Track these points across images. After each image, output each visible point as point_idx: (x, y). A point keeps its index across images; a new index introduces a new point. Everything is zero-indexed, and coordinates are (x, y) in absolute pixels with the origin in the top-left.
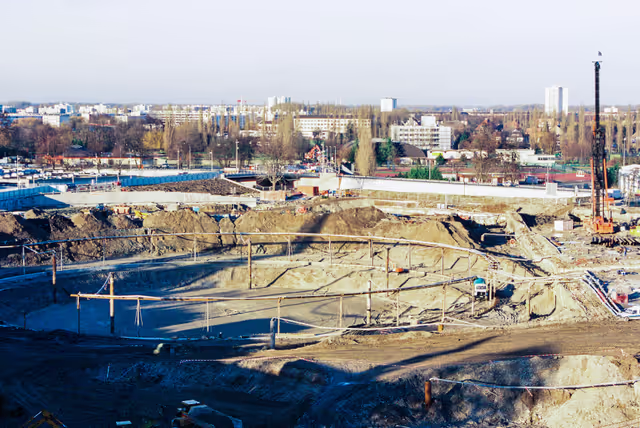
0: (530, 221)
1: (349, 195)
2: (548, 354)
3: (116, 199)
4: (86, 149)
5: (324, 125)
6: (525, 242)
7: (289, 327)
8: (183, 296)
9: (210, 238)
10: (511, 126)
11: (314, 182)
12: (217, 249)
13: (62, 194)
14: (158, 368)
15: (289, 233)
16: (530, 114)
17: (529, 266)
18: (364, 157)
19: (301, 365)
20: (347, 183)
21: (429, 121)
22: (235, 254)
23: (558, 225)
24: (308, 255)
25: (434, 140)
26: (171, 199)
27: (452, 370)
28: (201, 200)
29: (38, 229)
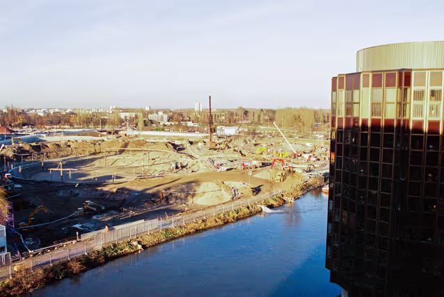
0: (191, 143)
1: (136, 136)
2: (197, 182)
3: (61, 139)
4: (52, 123)
5: (128, 114)
6: (190, 149)
7: (118, 177)
8: (84, 169)
9: (93, 151)
10: (185, 115)
11: (125, 132)
12: (94, 154)
13: (44, 137)
14: (77, 191)
15: (117, 148)
16: (190, 111)
17: (191, 156)
18: (141, 125)
19: (123, 189)
20: (136, 133)
21: (161, 113)
22: (100, 155)
23: (200, 144)
24: (124, 155)
25: (162, 119)
26: (80, 139)
27: (169, 189)
28: (89, 138)
29: (37, 148)
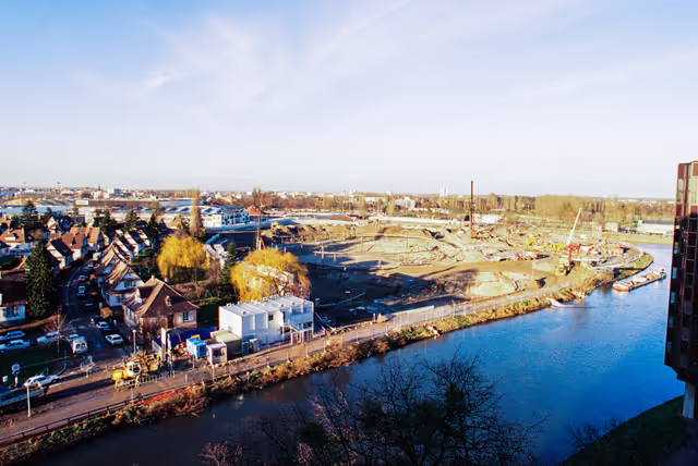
0: (450, 231)
1: (389, 222)
2: (474, 271)
3: (315, 223)
4: (300, 206)
5: (373, 199)
6: (449, 237)
7: (383, 263)
8: (341, 254)
9: (348, 236)
10: (431, 200)
11: (376, 218)
12: (351, 238)
13: (297, 220)
14: (347, 275)
15: (376, 234)
16: (437, 198)
17: (453, 245)
18: (391, 210)
19: (396, 274)
20: (386, 218)
21: (407, 199)
22: (355, 241)
23: (460, 232)
24: (381, 241)
25: (409, 204)
26: (335, 222)
27: (447, 276)
28: (343, 223)
29: (295, 231)
